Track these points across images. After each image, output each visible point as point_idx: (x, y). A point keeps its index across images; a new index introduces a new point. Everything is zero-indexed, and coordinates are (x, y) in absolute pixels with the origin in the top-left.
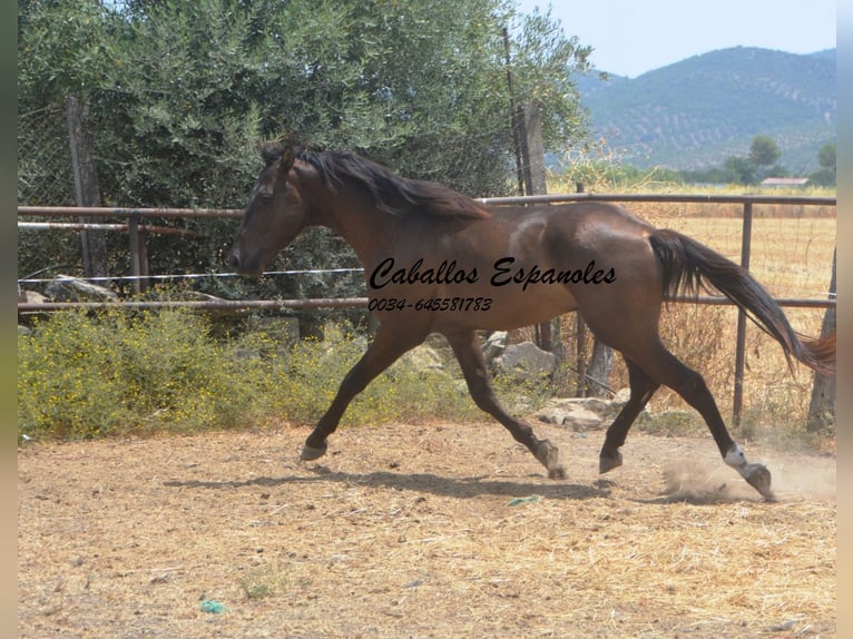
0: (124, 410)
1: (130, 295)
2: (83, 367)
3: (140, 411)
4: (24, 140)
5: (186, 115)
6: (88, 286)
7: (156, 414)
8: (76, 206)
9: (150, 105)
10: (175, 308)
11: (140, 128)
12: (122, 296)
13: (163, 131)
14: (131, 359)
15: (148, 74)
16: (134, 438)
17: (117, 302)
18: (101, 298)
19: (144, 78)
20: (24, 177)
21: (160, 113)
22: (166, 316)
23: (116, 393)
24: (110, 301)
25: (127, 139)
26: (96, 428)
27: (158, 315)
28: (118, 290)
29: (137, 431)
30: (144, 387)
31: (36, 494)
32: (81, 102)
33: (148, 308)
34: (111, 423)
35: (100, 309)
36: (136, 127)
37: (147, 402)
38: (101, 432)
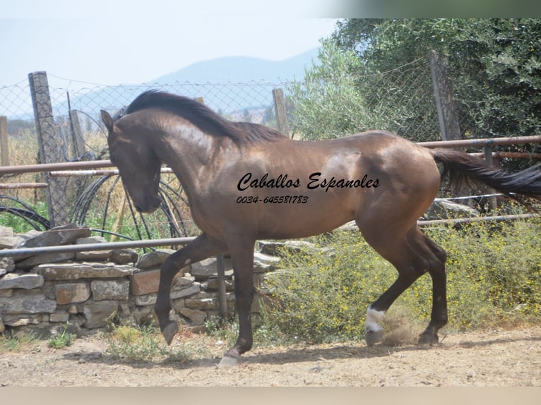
0: (491, 306)
1: (489, 211)
2: (454, 272)
3: (504, 307)
4: (396, 91)
5: (529, 58)
6: (454, 205)
7: (517, 308)
8: (441, 140)
9: (499, 53)
10: (526, 219)
11: (491, 72)
12: (483, 212)
13: (510, 73)
14: (493, 263)
15: (496, 25)
16: (500, 329)
17: (479, 217)
18: (465, 214)
19: (493, 28)
20: (398, 121)
21: (507, 59)
22: (520, 226)
23: (483, 292)
24: (473, 216)
25: (480, 83)
26: (468, 322)
27: (513, 226)
28: (479, 207)
29: (502, 323)
30: (505, 286)
31: (421, 380)
32: (441, 55)
33: (504, 220)
34: (480, 318)
35: (465, 223)
36: (488, 72)
37: (509, 299)
38: (472, 325)
